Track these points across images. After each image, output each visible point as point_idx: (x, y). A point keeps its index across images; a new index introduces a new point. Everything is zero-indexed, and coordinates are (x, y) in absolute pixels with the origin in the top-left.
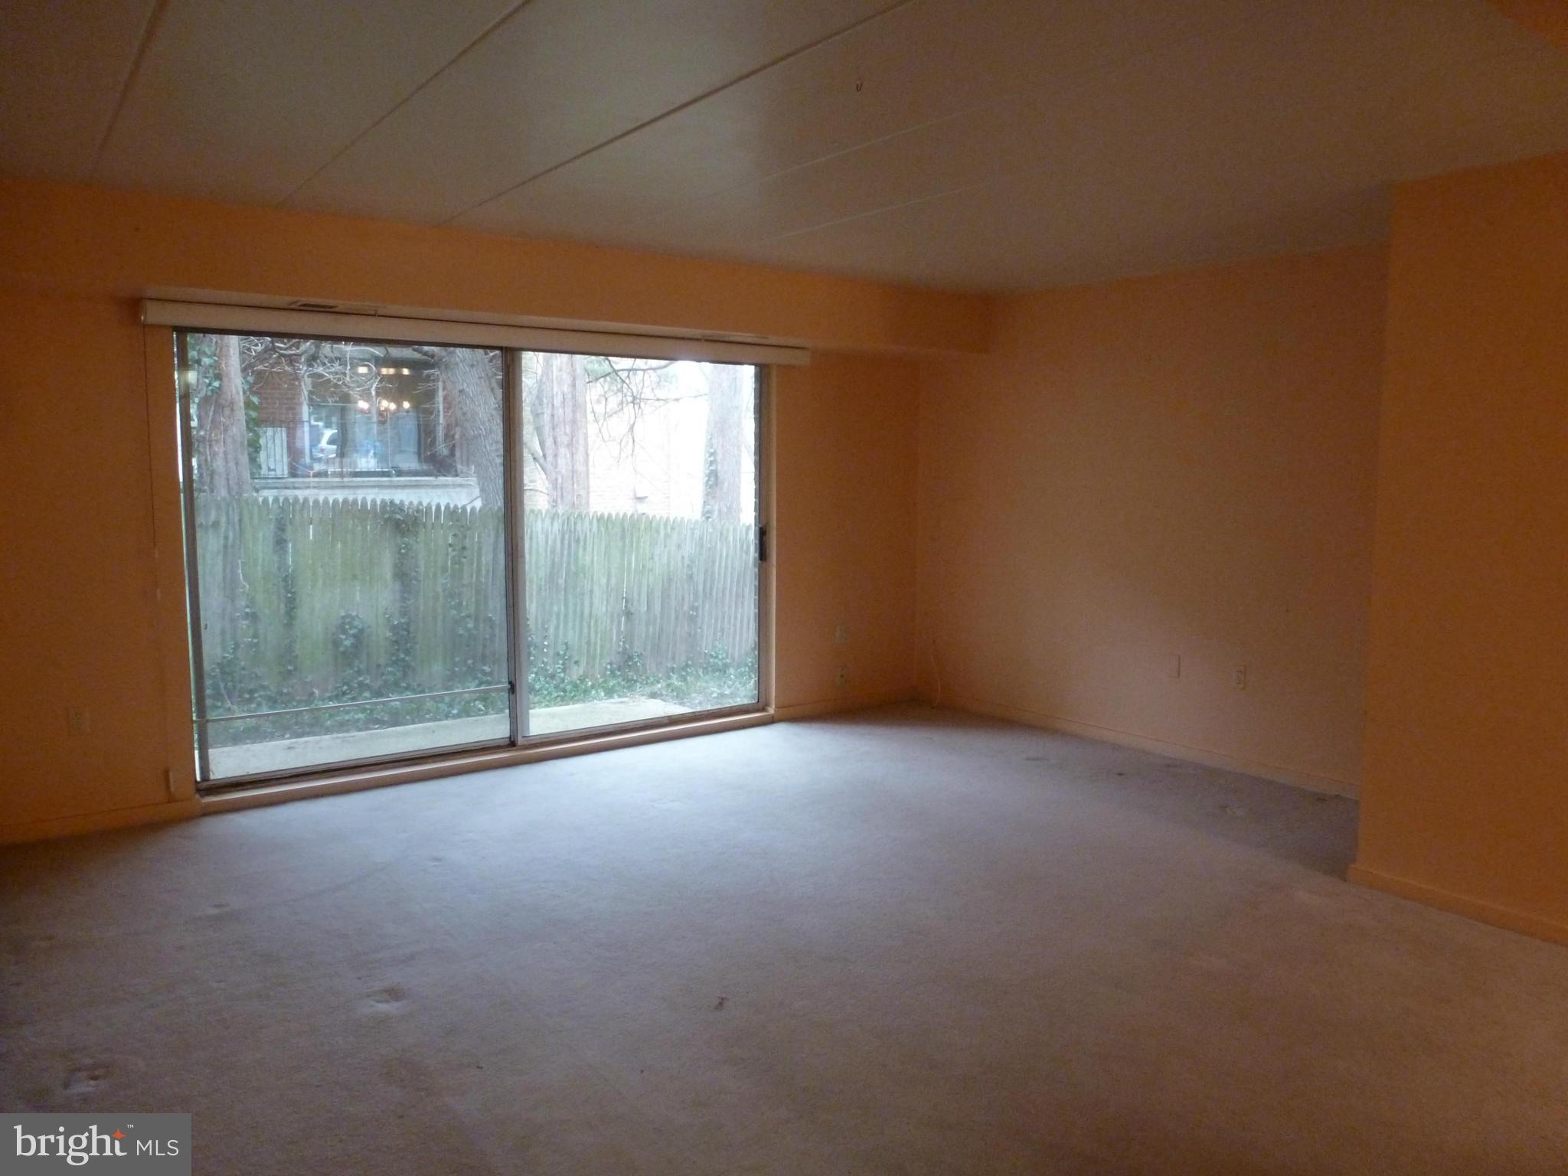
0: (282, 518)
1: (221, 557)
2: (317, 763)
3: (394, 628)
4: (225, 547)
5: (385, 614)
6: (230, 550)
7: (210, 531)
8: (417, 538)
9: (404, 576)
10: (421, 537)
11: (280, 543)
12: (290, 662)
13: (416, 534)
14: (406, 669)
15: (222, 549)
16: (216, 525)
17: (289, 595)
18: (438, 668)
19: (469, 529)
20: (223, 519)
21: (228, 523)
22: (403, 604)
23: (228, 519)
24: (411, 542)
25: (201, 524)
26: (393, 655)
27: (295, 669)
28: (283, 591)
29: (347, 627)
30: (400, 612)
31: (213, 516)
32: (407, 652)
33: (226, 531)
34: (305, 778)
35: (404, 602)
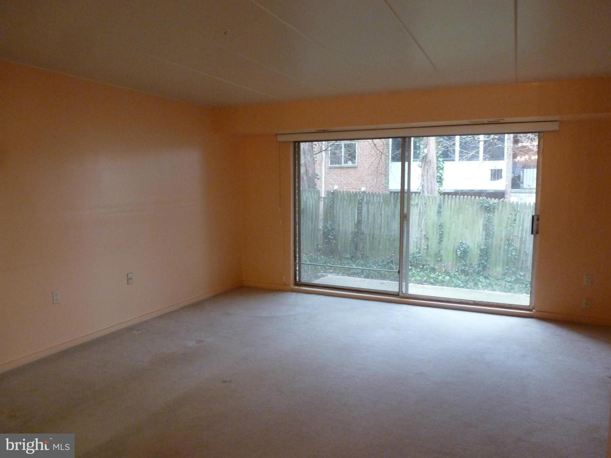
0: (440, 203)
1: (418, 216)
2: (371, 288)
3: (481, 250)
4: (420, 212)
5: (478, 244)
6: (421, 214)
7: (415, 207)
8: (494, 214)
9: (487, 228)
10: (496, 214)
11: (439, 212)
12: (439, 257)
13: (494, 212)
14: (484, 267)
15: (418, 213)
16: (417, 204)
17: (440, 232)
18: (499, 269)
19: (518, 212)
20: (420, 203)
21: (421, 204)
22: (486, 241)
23: (421, 203)
24: (491, 216)
25: (412, 204)
26: (480, 260)
27: (441, 260)
28: (439, 231)
29: (461, 247)
30: (484, 244)
31: (416, 202)
32: (486, 261)
33: (420, 207)
34: (336, 289)
35: (486, 240)
